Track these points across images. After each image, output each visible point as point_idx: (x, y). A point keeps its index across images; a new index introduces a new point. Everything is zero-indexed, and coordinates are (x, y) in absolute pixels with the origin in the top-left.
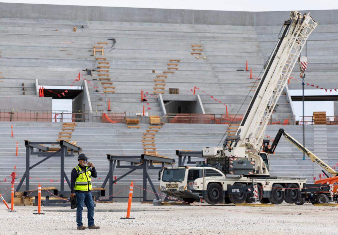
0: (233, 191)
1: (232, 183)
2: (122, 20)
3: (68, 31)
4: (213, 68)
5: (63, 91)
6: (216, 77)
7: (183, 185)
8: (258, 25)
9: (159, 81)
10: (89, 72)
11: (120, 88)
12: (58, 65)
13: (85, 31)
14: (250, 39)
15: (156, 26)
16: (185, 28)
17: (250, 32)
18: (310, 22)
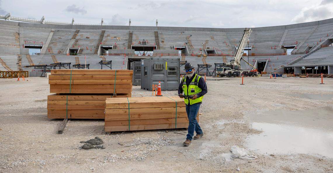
0: (234, 74)
1: (234, 72)
2: (193, 31)
3: (180, 33)
4: (217, 42)
5: (180, 48)
6: (218, 44)
7: (222, 72)
8: (226, 32)
9: (204, 46)
10: (187, 44)
11: (195, 47)
12: (179, 42)
13: (184, 33)
14: (225, 35)
15: (201, 32)
16: (209, 32)
17: (224, 33)
18: (251, 31)
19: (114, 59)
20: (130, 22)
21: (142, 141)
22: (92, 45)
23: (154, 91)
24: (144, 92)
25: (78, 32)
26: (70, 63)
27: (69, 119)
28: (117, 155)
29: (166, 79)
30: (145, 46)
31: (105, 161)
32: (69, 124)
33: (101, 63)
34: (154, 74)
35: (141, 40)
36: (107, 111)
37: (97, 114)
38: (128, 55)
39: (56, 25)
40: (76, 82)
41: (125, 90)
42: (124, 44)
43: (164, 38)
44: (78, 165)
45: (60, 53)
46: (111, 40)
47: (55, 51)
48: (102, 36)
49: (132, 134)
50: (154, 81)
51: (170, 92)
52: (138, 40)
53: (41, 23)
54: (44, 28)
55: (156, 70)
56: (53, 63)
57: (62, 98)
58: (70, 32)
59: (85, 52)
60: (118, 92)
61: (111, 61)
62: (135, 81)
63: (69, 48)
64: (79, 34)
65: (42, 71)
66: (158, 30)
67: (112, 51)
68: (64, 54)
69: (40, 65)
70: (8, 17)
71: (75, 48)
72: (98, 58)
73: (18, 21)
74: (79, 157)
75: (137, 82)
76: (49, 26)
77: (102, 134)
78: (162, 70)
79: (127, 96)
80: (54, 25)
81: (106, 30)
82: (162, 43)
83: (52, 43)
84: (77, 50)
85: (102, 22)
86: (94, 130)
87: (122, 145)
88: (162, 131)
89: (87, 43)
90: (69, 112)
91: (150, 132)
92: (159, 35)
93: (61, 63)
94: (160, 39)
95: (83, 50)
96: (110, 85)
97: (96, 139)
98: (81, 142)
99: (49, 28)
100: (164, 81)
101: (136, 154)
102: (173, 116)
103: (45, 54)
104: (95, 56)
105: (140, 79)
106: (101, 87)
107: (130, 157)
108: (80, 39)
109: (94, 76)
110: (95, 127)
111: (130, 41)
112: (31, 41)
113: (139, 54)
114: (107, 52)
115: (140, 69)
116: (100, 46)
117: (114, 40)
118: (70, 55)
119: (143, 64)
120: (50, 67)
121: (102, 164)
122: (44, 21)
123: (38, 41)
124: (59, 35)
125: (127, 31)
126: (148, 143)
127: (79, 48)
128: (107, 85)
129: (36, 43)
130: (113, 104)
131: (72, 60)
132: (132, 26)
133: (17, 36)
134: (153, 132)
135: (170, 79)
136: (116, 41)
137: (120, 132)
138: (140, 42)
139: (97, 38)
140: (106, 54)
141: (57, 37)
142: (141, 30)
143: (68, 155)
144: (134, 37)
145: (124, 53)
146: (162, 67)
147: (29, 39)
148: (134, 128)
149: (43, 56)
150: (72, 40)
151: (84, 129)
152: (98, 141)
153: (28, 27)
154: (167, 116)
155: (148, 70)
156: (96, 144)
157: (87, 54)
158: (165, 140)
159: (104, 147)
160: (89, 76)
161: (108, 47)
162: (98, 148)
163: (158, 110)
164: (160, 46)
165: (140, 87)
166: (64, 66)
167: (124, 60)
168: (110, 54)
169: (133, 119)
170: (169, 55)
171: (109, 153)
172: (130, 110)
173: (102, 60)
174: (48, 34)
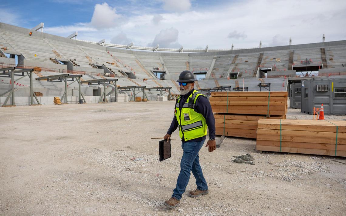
19: (273, 81)
20: (290, 41)
21: (293, 164)
22: (251, 68)
23: (316, 114)
24: (304, 116)
25: (237, 56)
26: (230, 87)
27: (225, 136)
28: (265, 172)
29: (332, 101)
30: (308, 65)
31: (253, 176)
32: (226, 140)
33: (260, 85)
34: (316, 96)
35: (304, 59)
36: (259, 131)
37: (250, 133)
38: (289, 77)
39: (218, 52)
40: (232, 103)
41: (279, 111)
42: (284, 65)
43: (333, 54)
44: (229, 174)
45: (221, 77)
46: (270, 62)
47: (217, 76)
48: (260, 58)
49: (283, 156)
50: (316, 104)
51: (336, 117)
52: (300, 60)
53: (206, 51)
54: (208, 56)
55: (319, 92)
56: (215, 86)
57: (220, 117)
58: (230, 57)
59: (244, 75)
60: (272, 114)
61: (270, 84)
62: (295, 104)
63: (229, 73)
64: (239, 58)
65: (207, 94)
66: (325, 46)
67: (272, 73)
68: (225, 79)
69: (205, 89)
70: (181, 50)
71: (235, 72)
72: (257, 81)
73: (188, 52)
74: (230, 168)
75: (297, 104)
76: (213, 53)
77: (254, 152)
78: (327, 92)
79: (281, 118)
80: (216, 52)
81: (264, 52)
82: (330, 61)
83: (214, 68)
84: (236, 74)
85: (261, 44)
86: (246, 148)
87: (271, 164)
88: (317, 157)
89: (246, 66)
90: (226, 130)
91: (304, 157)
92: (327, 52)
93: (222, 87)
94: (328, 57)
95: (242, 74)
96: (263, 106)
97: (247, 156)
98: (234, 157)
99: (212, 55)
100: (329, 104)
101: (284, 174)
102: (332, 142)
103: (209, 79)
104: (254, 79)
105: (300, 102)
106: (255, 108)
107: (277, 176)
108: (239, 64)
109: (248, 98)
110: (248, 145)
111: (291, 61)
112: (198, 68)
113: (301, 74)
114: (266, 74)
115: (300, 91)
116: (259, 69)
117: (273, 61)
118: (231, 79)
119: (304, 85)
120: (213, 91)
121: (249, 177)
122: (208, 49)
123: (203, 68)
124: (221, 61)
125: (287, 51)
126: (299, 166)
127: (239, 72)
128: (261, 107)
129: (202, 70)
130: (265, 124)
131: (232, 83)
132: (293, 45)
133: (188, 64)
134: (307, 157)
135: (338, 101)
136: (276, 62)
137: (271, 152)
138: (302, 61)
139: (256, 60)
140: (264, 77)
141: (218, 63)
142: (303, 48)
143: (222, 165)
144: (295, 57)
145: (283, 75)
146: (327, 88)
147: (197, 67)
148: (286, 150)
149: (207, 81)
150: (232, 64)
151: (238, 146)
152: (249, 158)
153: (195, 57)
154: (324, 141)
155: (310, 92)
156: (247, 160)
157: (246, 77)
158: (320, 166)
159: (254, 163)
160: (244, 98)
161: (267, 69)
162: (249, 163)
163: (313, 134)
164: (328, 64)
165: (299, 110)
166: (225, 90)
167: (283, 82)
168: (269, 77)
169: (285, 140)
170: (339, 74)
171: (258, 169)
172: (282, 131)
173: (261, 83)
174: (210, 60)
